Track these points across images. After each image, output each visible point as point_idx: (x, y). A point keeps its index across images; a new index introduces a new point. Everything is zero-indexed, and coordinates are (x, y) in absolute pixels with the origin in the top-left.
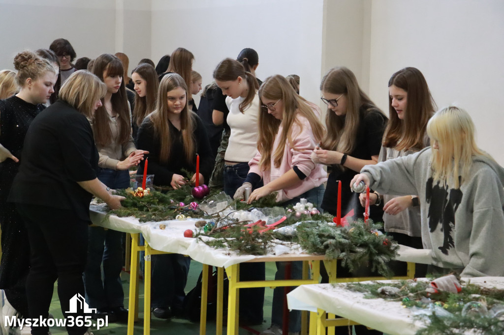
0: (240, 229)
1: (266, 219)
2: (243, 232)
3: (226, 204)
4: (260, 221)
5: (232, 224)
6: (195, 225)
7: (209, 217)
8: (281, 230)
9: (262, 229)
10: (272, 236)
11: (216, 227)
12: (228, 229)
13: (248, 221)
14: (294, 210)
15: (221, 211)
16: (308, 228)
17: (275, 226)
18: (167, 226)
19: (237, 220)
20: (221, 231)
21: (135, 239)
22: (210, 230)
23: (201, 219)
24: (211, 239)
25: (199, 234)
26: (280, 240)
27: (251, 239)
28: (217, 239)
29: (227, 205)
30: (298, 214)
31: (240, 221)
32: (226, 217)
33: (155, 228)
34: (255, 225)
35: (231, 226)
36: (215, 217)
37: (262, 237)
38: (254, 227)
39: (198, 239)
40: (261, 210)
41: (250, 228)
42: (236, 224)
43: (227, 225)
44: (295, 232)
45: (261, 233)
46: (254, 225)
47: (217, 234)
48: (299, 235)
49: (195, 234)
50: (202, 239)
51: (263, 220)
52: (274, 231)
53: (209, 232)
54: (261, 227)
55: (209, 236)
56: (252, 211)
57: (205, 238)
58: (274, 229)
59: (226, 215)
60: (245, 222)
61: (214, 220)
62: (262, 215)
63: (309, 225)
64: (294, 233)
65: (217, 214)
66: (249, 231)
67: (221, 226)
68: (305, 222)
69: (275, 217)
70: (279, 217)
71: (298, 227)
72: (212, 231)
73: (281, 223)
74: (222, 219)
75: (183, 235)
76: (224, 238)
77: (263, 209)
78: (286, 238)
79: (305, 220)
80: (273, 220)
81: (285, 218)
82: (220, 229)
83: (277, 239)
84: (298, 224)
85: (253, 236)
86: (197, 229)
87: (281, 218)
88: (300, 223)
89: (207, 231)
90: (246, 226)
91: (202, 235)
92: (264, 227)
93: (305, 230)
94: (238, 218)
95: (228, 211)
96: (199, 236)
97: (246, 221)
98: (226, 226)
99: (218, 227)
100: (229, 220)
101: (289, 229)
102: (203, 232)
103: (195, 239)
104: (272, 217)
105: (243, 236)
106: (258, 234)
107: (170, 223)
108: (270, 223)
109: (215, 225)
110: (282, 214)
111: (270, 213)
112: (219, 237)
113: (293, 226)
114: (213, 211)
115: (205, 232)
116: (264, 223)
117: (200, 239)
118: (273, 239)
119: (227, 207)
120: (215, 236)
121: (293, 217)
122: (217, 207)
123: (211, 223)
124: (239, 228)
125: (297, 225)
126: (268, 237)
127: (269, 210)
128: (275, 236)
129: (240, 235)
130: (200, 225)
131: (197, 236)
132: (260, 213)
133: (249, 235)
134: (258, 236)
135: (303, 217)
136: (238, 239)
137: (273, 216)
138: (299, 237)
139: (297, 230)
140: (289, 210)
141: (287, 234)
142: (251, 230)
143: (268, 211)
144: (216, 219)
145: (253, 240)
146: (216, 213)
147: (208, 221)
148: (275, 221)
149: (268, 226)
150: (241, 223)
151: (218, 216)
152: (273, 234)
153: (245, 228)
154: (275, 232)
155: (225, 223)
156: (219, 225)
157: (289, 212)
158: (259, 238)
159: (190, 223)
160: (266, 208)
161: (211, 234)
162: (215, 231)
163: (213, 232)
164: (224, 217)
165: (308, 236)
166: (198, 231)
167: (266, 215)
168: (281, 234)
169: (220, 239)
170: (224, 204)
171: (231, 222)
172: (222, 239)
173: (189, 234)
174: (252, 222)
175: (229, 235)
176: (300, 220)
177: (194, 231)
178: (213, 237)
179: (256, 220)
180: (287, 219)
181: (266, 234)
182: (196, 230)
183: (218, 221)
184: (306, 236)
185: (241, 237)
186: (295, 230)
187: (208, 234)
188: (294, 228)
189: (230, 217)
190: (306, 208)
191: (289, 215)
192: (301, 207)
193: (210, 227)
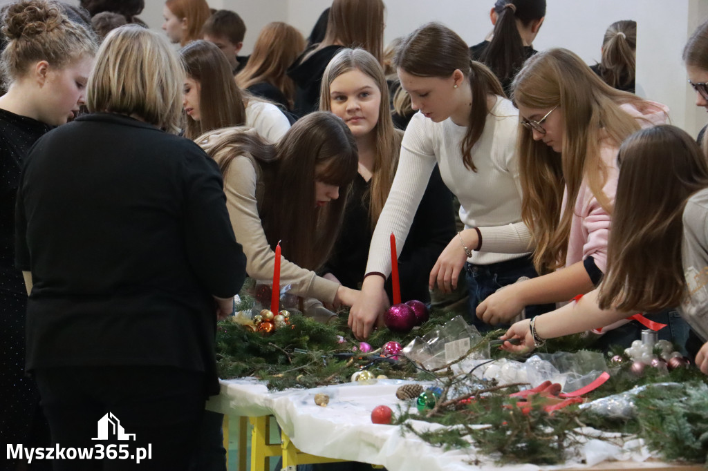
0: (501, 402)
1: (560, 380)
2: (509, 409)
3: (466, 344)
4: (548, 383)
5: (482, 392)
6: (397, 395)
7: (428, 375)
8: (599, 404)
9: (553, 403)
10: (577, 420)
11: (445, 399)
12: (474, 403)
13: (520, 384)
14: (626, 358)
15: (456, 362)
16: (662, 399)
17: (584, 396)
18: (332, 397)
19: (494, 382)
20: (457, 409)
21: (258, 428)
22: (431, 406)
23: (410, 382)
24: (435, 427)
25: (407, 416)
26: (595, 427)
27: (528, 427)
28: (449, 428)
29: (468, 348)
30: (637, 366)
31: (500, 384)
32: (469, 376)
33: (304, 403)
34: (537, 394)
35: (479, 397)
36: (442, 375)
37: (554, 422)
38: (535, 398)
39: (405, 428)
40: (548, 359)
41: (525, 400)
42: (492, 391)
43: (470, 395)
44: (631, 409)
45: (550, 413)
46: (533, 393)
47: (448, 416)
48: (640, 415)
49: (397, 415)
50: (414, 426)
51: (553, 382)
52: (581, 407)
53: (429, 410)
54: (551, 398)
55: (430, 420)
56: (529, 360)
57: (420, 426)
58: (581, 403)
59: (467, 370)
60: (513, 388)
61: (440, 383)
62: (552, 370)
63: (665, 393)
64: (629, 412)
65: (446, 369)
66: (522, 409)
67: (457, 396)
68: (655, 385)
69: (584, 373)
70: (592, 374)
71: (638, 399)
72: (436, 409)
73: (596, 389)
74: (458, 381)
75: (369, 418)
76: (465, 424)
77: (553, 356)
78: (609, 423)
79: (655, 382)
80: (577, 381)
81: (606, 376)
82: (454, 402)
83: (588, 425)
84: (636, 390)
85: (532, 420)
86: (402, 403)
87: (597, 376)
88: (641, 388)
89: (425, 408)
90: (514, 396)
91: (414, 417)
92: (557, 399)
93: (654, 405)
94: (497, 377)
95: (469, 364)
96: (407, 421)
97: (516, 385)
98: (467, 397)
99: (449, 398)
100: (475, 382)
101: (617, 403)
102: (414, 410)
103: (398, 427)
104: (576, 374)
105: (508, 419)
106: (544, 414)
107: (338, 391)
108: (570, 387)
109: (442, 394)
110: (600, 368)
111: (571, 365)
112: (452, 422)
113: (626, 395)
114: (437, 362)
115: (420, 410)
116: (556, 389)
117: (409, 427)
118: (578, 426)
119: (469, 353)
120: (444, 420)
121: (626, 375)
122: (446, 351)
123: (434, 389)
124: (498, 401)
125: (636, 393)
126: (568, 421)
127: (568, 359)
128: (583, 419)
129: (502, 417)
130: (408, 394)
131: (401, 420)
132: (548, 364)
133: (522, 416)
134: (542, 419)
135: (647, 374)
136: (496, 426)
137: (578, 372)
138: (641, 422)
139: (636, 404)
140: (616, 358)
141: (611, 415)
142: (527, 406)
143: (564, 361)
144: (445, 379)
145: (533, 428)
146: (443, 367)
147: (425, 385)
148: (584, 383)
149: (566, 394)
150: (504, 389)
151: (450, 373)
152: (578, 416)
153: (514, 401)
154: (584, 410)
155: (466, 390)
156: (451, 395)
157: (616, 363)
158: (545, 425)
159: (385, 391)
160: (560, 353)
161: (433, 416)
162: (443, 410)
163: (439, 411)
164: (462, 376)
165: (663, 419)
166: (404, 409)
167: (562, 369)
168: (597, 414)
169: (455, 427)
170: (463, 344)
171: (479, 387)
172: (461, 426)
173: (383, 417)
174: (528, 387)
175: (477, 417)
176: (641, 382)
177: (394, 409)
178: (440, 422)
179: (538, 382)
180: (610, 380)
181: (561, 413)
182: (399, 406)
183: (449, 385)
184: (658, 420)
185: (505, 423)
186: (631, 404)
187: (428, 416)
188: (629, 401)
189: (478, 374)
190: (656, 353)
191: (617, 370)
192: (642, 352)
193: (432, 398)
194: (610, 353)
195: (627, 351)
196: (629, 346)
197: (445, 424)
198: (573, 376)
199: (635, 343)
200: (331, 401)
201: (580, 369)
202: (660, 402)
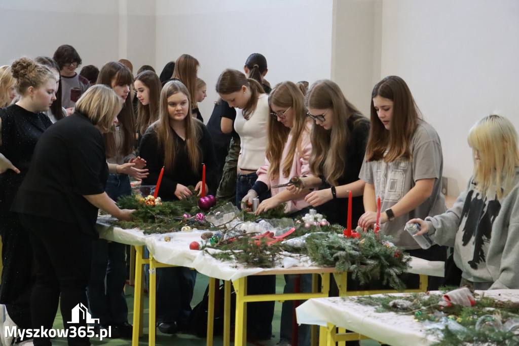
0: (248, 241)
1: (274, 231)
2: (251, 244)
3: (233, 215)
4: (268, 232)
5: (239, 236)
6: (202, 237)
7: (216, 229)
8: (290, 242)
9: (270, 241)
10: (280, 248)
11: (223, 239)
12: (235, 241)
13: (256, 233)
14: (302, 221)
15: (228, 223)
16: (317, 239)
17: (284, 238)
18: (172, 238)
19: (245, 231)
20: (228, 243)
21: (139, 251)
22: (217, 242)
23: (207, 231)
24: (218, 251)
25: (206, 246)
26: (288, 252)
27: (259, 251)
28: (224, 252)
30: (307, 225)
31: (247, 233)
32: (233, 229)
33: (160, 240)
34: (263, 237)
35: (238, 238)
36: (222, 228)
37: (270, 249)
38: (262, 238)
39: (205, 252)
40: (269, 222)
41: (258, 240)
42: (243, 235)
43: (234, 237)
44: (304, 244)
45: (269, 245)
46: (261, 237)
47: (224, 246)
48: (308, 246)
49: (201, 246)
50: (208, 251)
51: (271, 232)
52: (282, 242)
53: (216, 244)
54: (270, 239)
55: (216, 248)
56: (260, 222)
57: (211, 251)
58: (282, 241)
59: (233, 226)
60: (253, 234)
61: (221, 232)
62: (270, 227)
63: (319, 237)
64: (303, 245)
65: (224, 226)
66: (257, 243)
67: (228, 238)
68: (315, 233)
69: (284, 228)
70: (288, 228)
71: (307, 239)
72: (219, 243)
73: (289, 235)
74: (229, 231)
75: (188, 247)
76: (231, 250)
77: (271, 220)
78: (295, 250)
79: (315, 232)
80: (281, 231)
81: (294, 229)
82: (227, 240)
83: (285, 251)
84: (307, 235)
85: (261, 248)
86: (204, 241)
87: (290, 229)
88: (309, 235)
89: (214, 243)
90: (253, 238)
91: (209, 247)
92: (272, 239)
93: (314, 242)
94: (246, 229)
95: (235, 222)
96: (206, 249)
97: (254, 233)
98: (233, 238)
99: (225, 239)
100: (236, 231)
101: (298, 241)
102: (209, 244)
103: (201, 251)
104: (281, 228)
105: (251, 248)
106: (266, 246)
107: (175, 235)
108: (278, 234)
109: (221, 237)
110: (291, 226)
111: (278, 224)
112: (226, 249)
113: (302, 237)
114: (220, 222)
115: (211, 244)
116: (272, 235)
117: (206, 251)
118: (281, 251)
119: (234, 219)
120: (222, 248)
121: (302, 229)
122: (224, 218)
123: (218, 235)
124: (246, 240)
125: (306, 237)
126: (276, 249)
127: (277, 221)
128: (283, 248)
129: (248, 247)
130: (207, 237)
131: (203, 248)
132: (268, 224)
133: (257, 247)
134: (265, 248)
135: (312, 228)
136: (245, 251)
137: (281, 227)
138: (308, 249)
139: (306, 241)
140: (298, 221)
141: (296, 246)
142: (259, 242)
143: (276, 222)
144: (223, 230)
145: (261, 252)
146: (222, 225)
147: (214, 233)
148: (284, 232)
149: (276, 237)
150: (249, 235)
151: (225, 227)
152: (281, 246)
153: (253, 240)
154: (284, 244)
155: (232, 235)
156: (225, 237)
157: (298, 224)
158: (267, 250)
159: (196, 235)
160: (274, 219)
161: (217, 246)
162: (222, 243)
163: (220, 244)
164: (231, 229)
165: (318, 248)
166: (204, 243)
167: (275, 226)
168: (289, 246)
169: (227, 251)
170: (231, 215)
171: (238, 234)
172: (229, 251)
173: (195, 247)
174: (260, 234)
175: (237, 247)
176: (309, 232)
177: (200, 243)
178: (220, 249)
179: (264, 232)
180: (295, 231)
181: (274, 245)
182: (202, 242)
183: (224, 233)
184: (316, 248)
185: (249, 250)
186: (304, 241)
187: (215, 246)
188: (303, 240)
189: (238, 228)
190: (316, 219)
191: (298, 226)
192: (310, 219)
193: (217, 238)
194: (296, 219)
195: (303, 218)
196: (304, 216)
197: (223, 250)
198: (279, 229)
199: (307, 215)
200: (172, 240)
201: (283, 226)
202: (317, 241)
